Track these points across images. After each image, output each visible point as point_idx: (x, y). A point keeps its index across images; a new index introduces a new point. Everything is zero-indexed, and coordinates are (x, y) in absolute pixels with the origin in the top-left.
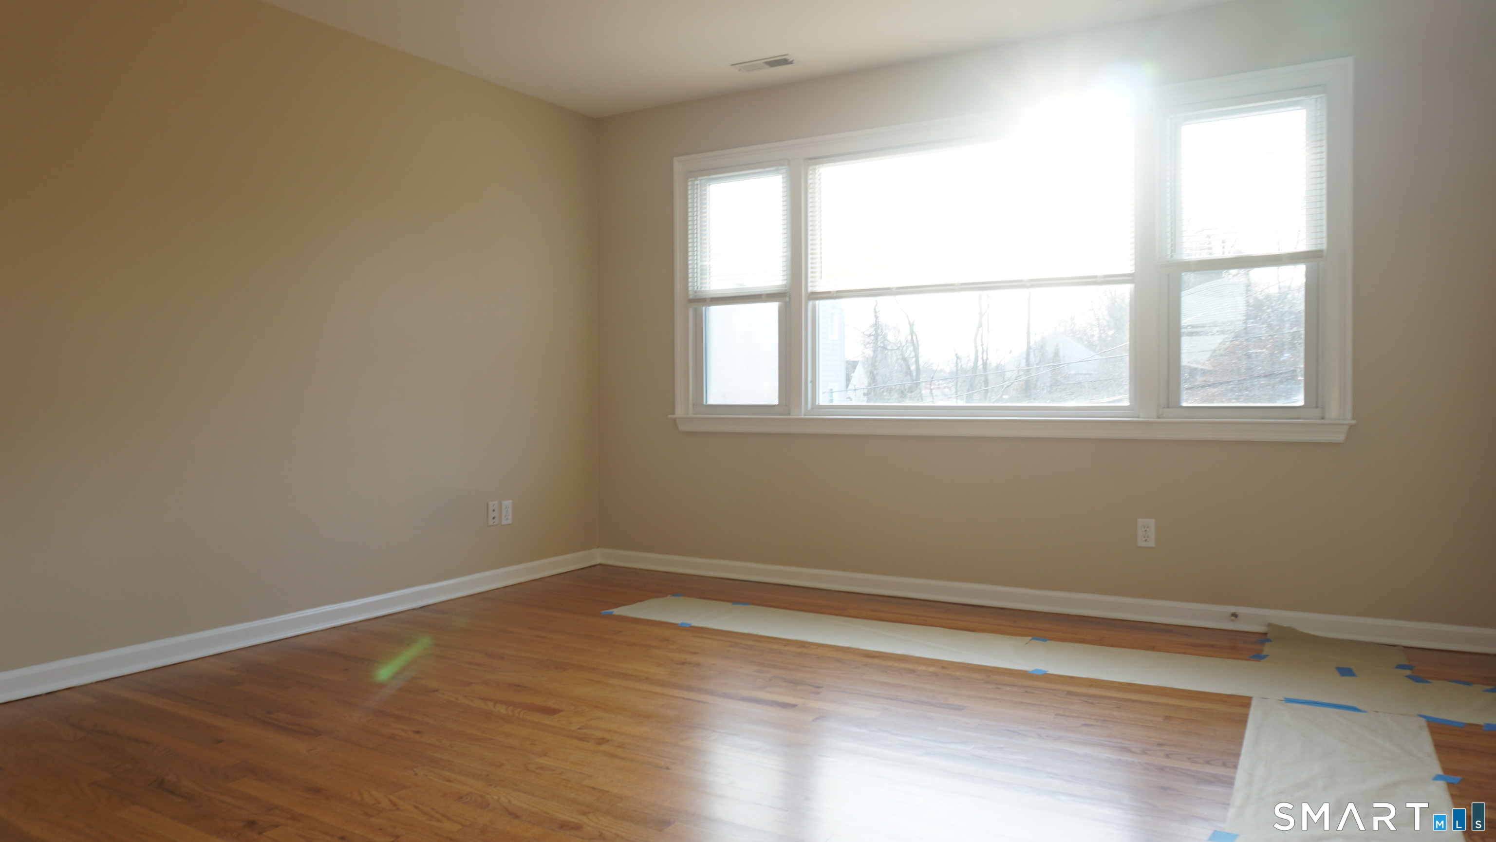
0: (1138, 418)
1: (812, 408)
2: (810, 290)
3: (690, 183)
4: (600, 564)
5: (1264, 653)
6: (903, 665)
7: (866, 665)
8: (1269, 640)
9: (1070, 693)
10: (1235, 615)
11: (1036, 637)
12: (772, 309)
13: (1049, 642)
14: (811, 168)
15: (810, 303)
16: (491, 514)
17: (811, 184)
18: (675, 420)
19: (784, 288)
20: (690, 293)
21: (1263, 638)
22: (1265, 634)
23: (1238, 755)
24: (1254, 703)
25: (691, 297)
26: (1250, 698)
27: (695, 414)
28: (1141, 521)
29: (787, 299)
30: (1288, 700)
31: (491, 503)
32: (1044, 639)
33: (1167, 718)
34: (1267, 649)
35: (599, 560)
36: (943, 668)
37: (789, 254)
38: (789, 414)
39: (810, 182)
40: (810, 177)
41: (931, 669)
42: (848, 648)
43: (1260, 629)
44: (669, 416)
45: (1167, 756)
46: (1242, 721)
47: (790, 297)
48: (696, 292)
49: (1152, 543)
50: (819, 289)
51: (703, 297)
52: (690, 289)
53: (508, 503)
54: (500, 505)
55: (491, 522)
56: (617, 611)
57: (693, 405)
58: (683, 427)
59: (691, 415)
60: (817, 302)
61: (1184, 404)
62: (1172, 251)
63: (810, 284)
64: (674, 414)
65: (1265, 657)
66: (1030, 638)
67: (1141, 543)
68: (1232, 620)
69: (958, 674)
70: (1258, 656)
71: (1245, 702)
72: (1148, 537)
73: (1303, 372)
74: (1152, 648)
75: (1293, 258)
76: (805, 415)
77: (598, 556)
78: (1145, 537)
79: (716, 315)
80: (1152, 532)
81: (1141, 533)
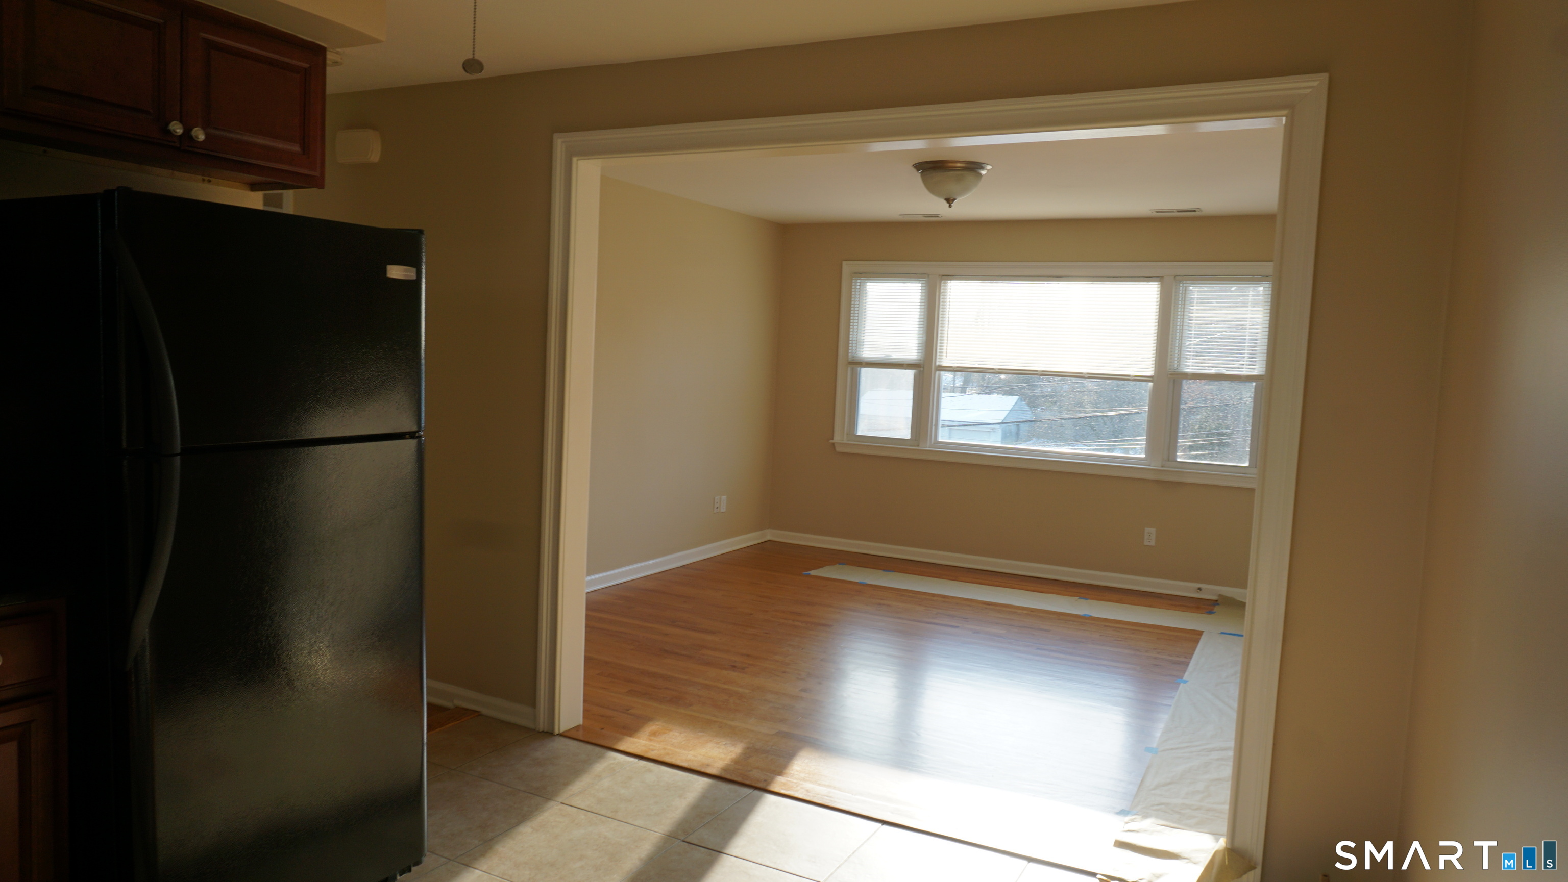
0: (1149, 466)
1: (934, 443)
2: (938, 364)
3: (854, 281)
4: (769, 541)
5: (1215, 611)
6: (1008, 609)
7: (986, 608)
8: (1218, 604)
9: (1105, 626)
10: (1200, 589)
11: (1081, 598)
12: (910, 374)
13: (1089, 600)
14: (943, 281)
15: (937, 373)
16: (716, 505)
17: (943, 292)
18: (833, 444)
19: (920, 362)
20: (850, 357)
21: (1215, 603)
22: (1217, 601)
23: (1192, 654)
24: (1204, 634)
25: (850, 360)
26: (1203, 632)
27: (848, 441)
28: (1147, 530)
29: (922, 369)
30: (1222, 633)
31: (716, 498)
32: (1086, 599)
33: (1158, 638)
34: (1216, 609)
35: (768, 538)
36: (1032, 611)
37: (924, 338)
38: (918, 446)
39: (942, 291)
40: (942, 287)
41: (1025, 612)
42: (972, 599)
43: (1214, 598)
44: (830, 441)
45: (1158, 653)
46: (1197, 641)
47: (923, 368)
48: (853, 357)
49: (1153, 543)
50: (944, 364)
51: (859, 361)
52: (850, 354)
53: (724, 498)
54: (720, 498)
55: (715, 511)
56: (813, 573)
57: (847, 434)
58: (838, 449)
59: (845, 442)
60: (942, 373)
61: (1179, 460)
62: (1177, 366)
63: (938, 360)
64: (832, 439)
65: (1214, 612)
66: (1078, 598)
67: (1146, 543)
68: (1198, 592)
69: (1041, 614)
70: (1210, 612)
71: (1200, 633)
72: (1151, 539)
73: (1249, 446)
74: (1150, 606)
75: (1249, 378)
76: (929, 448)
77: (769, 535)
78: (1149, 539)
79: (866, 374)
80: (1153, 537)
81: (1146, 537)
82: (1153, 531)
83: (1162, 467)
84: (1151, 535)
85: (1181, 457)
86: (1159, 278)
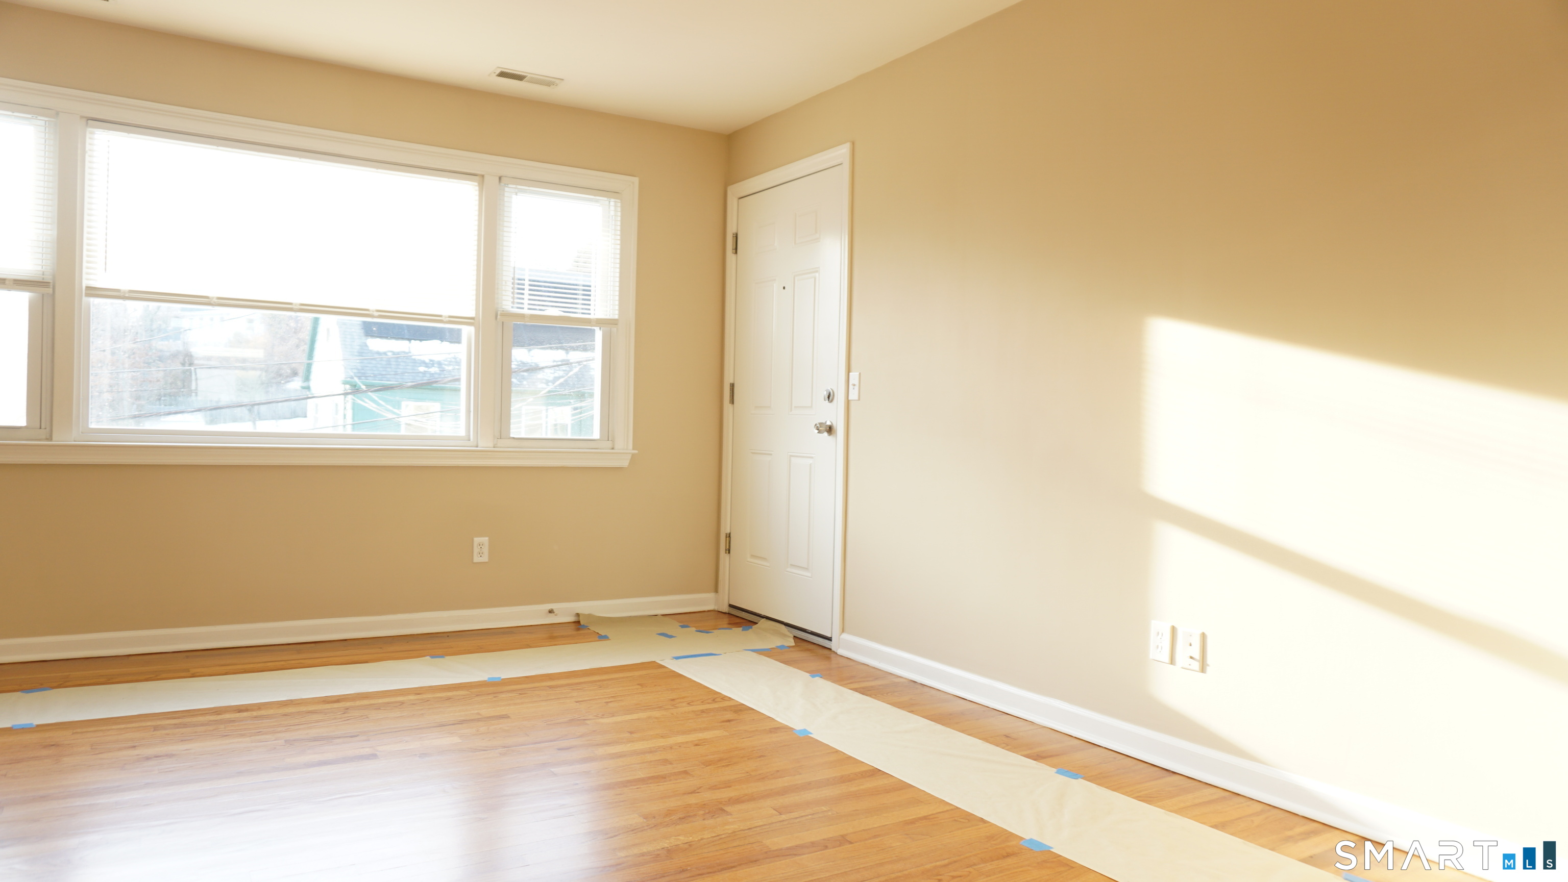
1: (85, 432)
2: (86, 283)
5: (602, 634)
8: (585, 626)
10: (551, 611)
13: (448, 658)
15: (85, 299)
17: (90, 150)
19: (44, 277)
21: (580, 625)
22: (577, 622)
26: (655, 662)
28: (477, 540)
29: (49, 291)
30: (677, 658)
38: (50, 439)
39: (89, 147)
43: (572, 619)
47: (53, 289)
49: (485, 559)
60: (94, 301)
61: (513, 435)
63: (85, 276)
65: (606, 636)
67: (477, 559)
68: (551, 615)
70: (602, 637)
71: (657, 665)
72: (482, 554)
76: (75, 441)
78: (480, 554)
80: (486, 550)
81: (476, 550)
82: (485, 540)
83: (494, 447)
84: (483, 547)
85: (520, 428)
86: (480, 178)
